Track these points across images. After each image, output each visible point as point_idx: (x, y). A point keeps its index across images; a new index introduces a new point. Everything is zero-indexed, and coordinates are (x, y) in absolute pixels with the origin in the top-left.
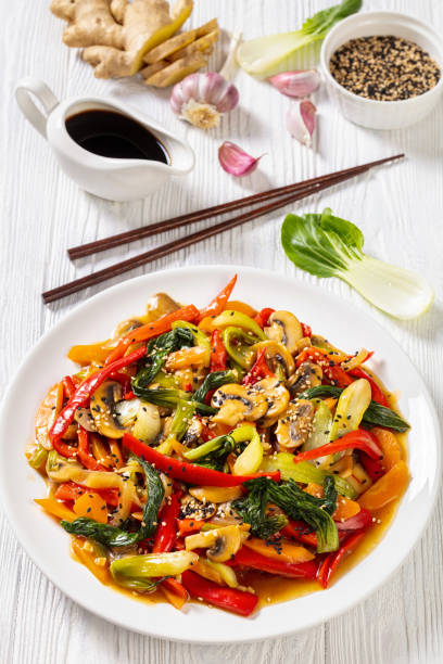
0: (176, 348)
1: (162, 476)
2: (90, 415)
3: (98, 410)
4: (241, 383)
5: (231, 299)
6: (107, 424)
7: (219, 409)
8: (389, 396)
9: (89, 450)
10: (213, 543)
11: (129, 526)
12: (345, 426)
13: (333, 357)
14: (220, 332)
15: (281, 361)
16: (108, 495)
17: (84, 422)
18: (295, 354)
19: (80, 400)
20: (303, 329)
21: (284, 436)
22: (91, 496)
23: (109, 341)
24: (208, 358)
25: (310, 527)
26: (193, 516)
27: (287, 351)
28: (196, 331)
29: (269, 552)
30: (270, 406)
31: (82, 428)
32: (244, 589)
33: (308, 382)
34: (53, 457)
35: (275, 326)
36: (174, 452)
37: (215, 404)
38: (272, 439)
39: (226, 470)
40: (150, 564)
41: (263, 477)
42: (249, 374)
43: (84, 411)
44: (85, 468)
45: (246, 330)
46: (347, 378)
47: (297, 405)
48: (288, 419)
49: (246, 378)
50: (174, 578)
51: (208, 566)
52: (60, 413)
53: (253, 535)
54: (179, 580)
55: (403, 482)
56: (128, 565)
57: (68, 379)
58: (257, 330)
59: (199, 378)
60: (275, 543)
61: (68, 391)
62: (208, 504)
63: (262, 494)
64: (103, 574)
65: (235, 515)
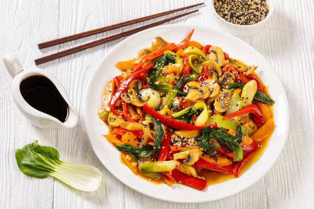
0: (166, 64)
1: (162, 125)
2: (128, 95)
3: (131, 93)
4: (197, 81)
5: (191, 40)
6: (136, 100)
7: (187, 93)
8: (265, 87)
9: (128, 112)
10: (187, 157)
11: (148, 148)
12: (245, 102)
13: (239, 70)
14: (187, 57)
15: (216, 71)
16: (138, 134)
17: (125, 99)
18: (222, 68)
19: (123, 89)
20: (225, 55)
21: (218, 107)
22: (129, 134)
23: (135, 60)
24: (181, 69)
25: (230, 149)
26: (177, 144)
27: (218, 66)
28: (176, 56)
29: (212, 161)
30: (211, 92)
31: (124, 101)
32: (200, 178)
33: (228, 81)
34: (111, 115)
35: (212, 54)
36: (167, 114)
37: (186, 91)
38: (212, 108)
39: (191, 123)
40: (158, 166)
41: (209, 127)
42: (201, 77)
43: (125, 94)
44: (126, 121)
45: (199, 56)
46: (246, 79)
47: (224, 92)
48: (220, 99)
49: (199, 79)
50: (168, 172)
51: (183, 167)
52: (114, 94)
53: (205, 153)
54: (171, 173)
55: (271, 129)
56: (147, 166)
57: (116, 77)
58: (204, 55)
59: (178, 78)
60: (214, 157)
61: (117, 84)
62: (183, 138)
63: (208, 134)
64: (135, 170)
65: (196, 144)
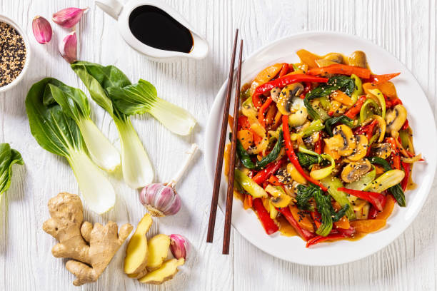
0: (343, 89)
1: (283, 148)
2: (279, 93)
3: (284, 94)
4: (354, 130)
6: (283, 104)
7: (334, 136)
10: (276, 197)
12: (375, 188)
14: (366, 99)
15: (380, 133)
16: (256, 138)
17: (274, 95)
20: (405, 124)
21: (345, 173)
22: (249, 133)
25: (321, 220)
26: (279, 177)
27: (385, 131)
28: (357, 89)
29: (296, 217)
30: (353, 153)
31: (271, 97)
32: (276, 222)
33: (381, 153)
34: (250, 100)
35: (394, 113)
36: (296, 141)
37: (334, 132)
39: (309, 168)
41: (319, 186)
42: (361, 129)
43: (278, 90)
44: (257, 117)
45: (380, 105)
46: (399, 165)
47: (364, 162)
48: (355, 166)
50: (251, 196)
51: (268, 203)
52: (269, 82)
53: (296, 205)
54: (253, 198)
57: (287, 65)
58: (384, 109)
59: (340, 112)
60: (301, 215)
61: (281, 72)
62: (290, 177)
63: (314, 191)
65: (296, 191)
